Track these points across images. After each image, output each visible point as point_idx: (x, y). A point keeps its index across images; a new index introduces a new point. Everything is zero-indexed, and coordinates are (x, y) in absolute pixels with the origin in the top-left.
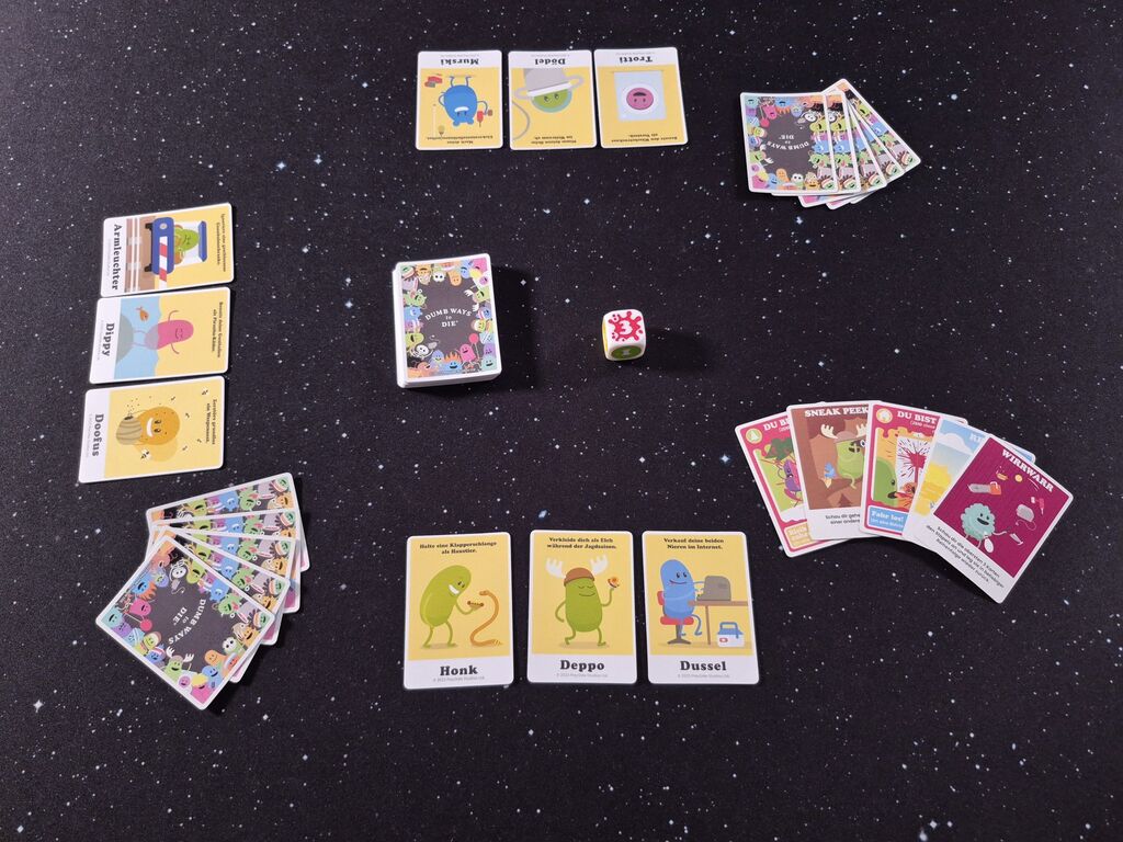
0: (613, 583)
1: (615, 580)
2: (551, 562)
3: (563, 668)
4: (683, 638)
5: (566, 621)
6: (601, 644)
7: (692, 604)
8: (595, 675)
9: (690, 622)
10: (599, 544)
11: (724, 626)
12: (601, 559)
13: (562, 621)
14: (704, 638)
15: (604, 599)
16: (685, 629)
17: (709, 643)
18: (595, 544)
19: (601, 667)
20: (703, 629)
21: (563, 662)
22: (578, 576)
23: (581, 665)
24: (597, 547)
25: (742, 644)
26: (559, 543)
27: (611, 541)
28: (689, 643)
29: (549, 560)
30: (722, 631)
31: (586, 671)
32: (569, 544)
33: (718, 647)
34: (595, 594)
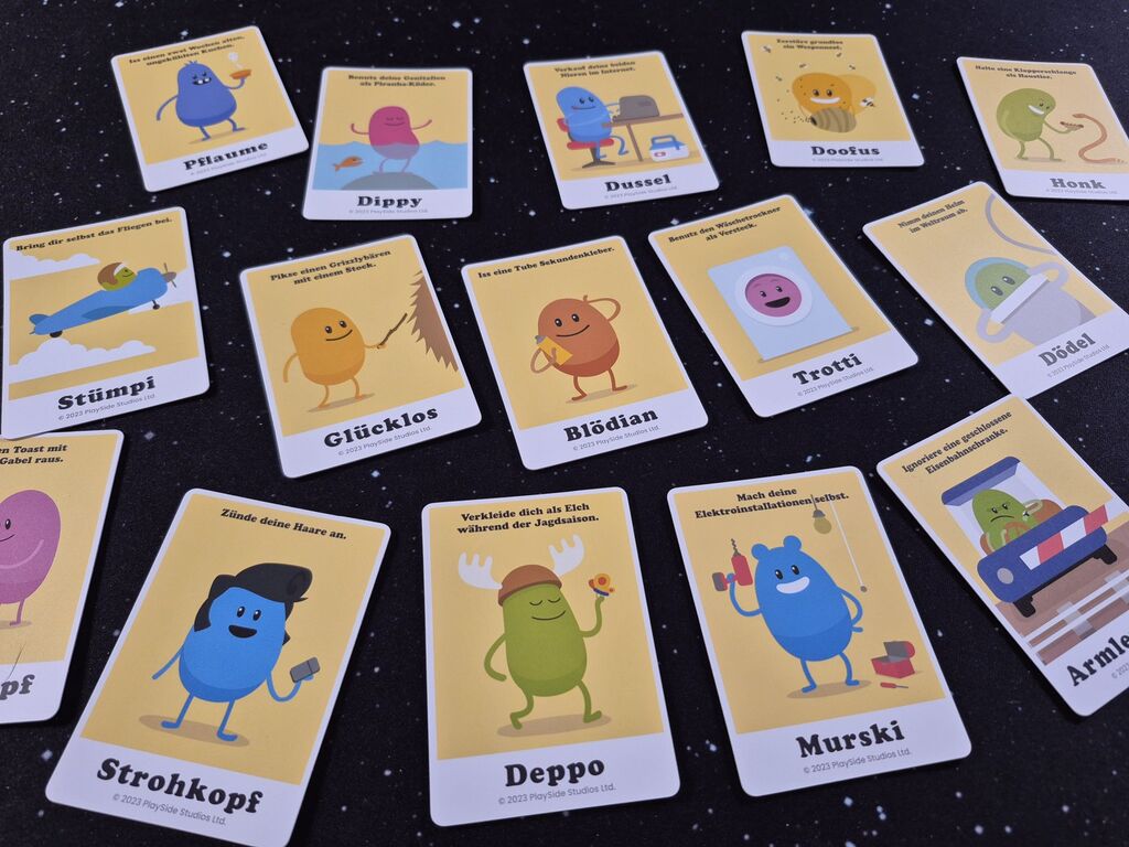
0: (601, 587)
1: (603, 581)
2: (469, 562)
3: (511, 782)
4: (602, 159)
5: (509, 677)
6: (591, 717)
7: (609, 126)
8: (586, 790)
9: (609, 142)
10: (564, 515)
11: (657, 141)
12: (571, 544)
13: (502, 678)
14: (632, 155)
15: (585, 622)
16: (603, 150)
17: (641, 159)
18: (554, 516)
19: (597, 768)
20: (629, 146)
21: (510, 769)
22: (527, 582)
23: (551, 770)
24: (558, 521)
25: (687, 154)
26: (481, 523)
27: (585, 507)
28: (612, 164)
29: (463, 557)
30: (655, 145)
31: (564, 783)
32: (503, 522)
33: (654, 162)
34: (565, 613)
